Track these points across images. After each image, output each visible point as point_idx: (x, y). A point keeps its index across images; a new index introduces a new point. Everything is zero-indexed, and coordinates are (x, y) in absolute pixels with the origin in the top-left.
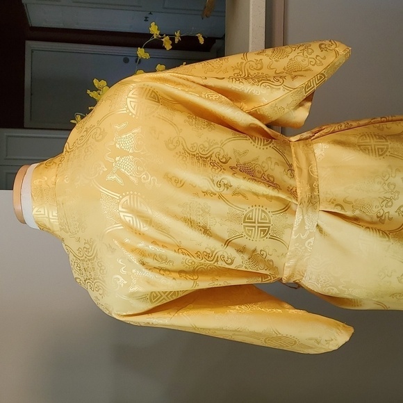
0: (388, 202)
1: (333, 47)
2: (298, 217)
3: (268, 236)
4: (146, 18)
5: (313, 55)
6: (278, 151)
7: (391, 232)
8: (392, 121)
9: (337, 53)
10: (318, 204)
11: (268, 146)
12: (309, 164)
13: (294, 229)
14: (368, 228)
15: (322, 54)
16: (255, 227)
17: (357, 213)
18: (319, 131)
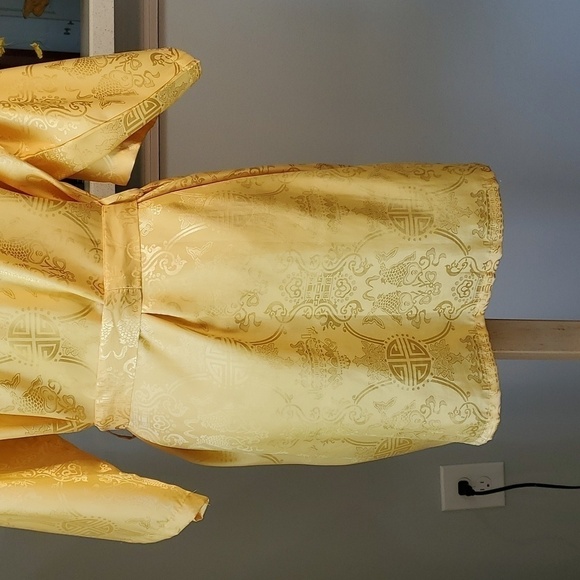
0: (252, 297)
1: (174, 58)
2: (106, 325)
3: (58, 357)
4: (67, 30)
5: (141, 71)
6: (75, 220)
7: (255, 344)
8: (268, 173)
9: (178, 68)
10: (138, 304)
11: (56, 212)
12: (128, 241)
13: (102, 344)
14: (220, 338)
15: (154, 69)
16: (30, 343)
17: (202, 316)
18: (153, 188)
